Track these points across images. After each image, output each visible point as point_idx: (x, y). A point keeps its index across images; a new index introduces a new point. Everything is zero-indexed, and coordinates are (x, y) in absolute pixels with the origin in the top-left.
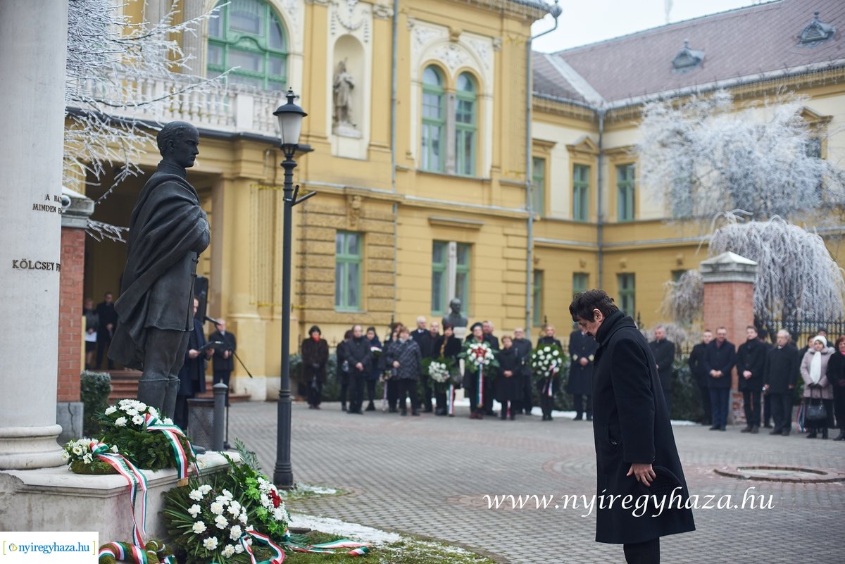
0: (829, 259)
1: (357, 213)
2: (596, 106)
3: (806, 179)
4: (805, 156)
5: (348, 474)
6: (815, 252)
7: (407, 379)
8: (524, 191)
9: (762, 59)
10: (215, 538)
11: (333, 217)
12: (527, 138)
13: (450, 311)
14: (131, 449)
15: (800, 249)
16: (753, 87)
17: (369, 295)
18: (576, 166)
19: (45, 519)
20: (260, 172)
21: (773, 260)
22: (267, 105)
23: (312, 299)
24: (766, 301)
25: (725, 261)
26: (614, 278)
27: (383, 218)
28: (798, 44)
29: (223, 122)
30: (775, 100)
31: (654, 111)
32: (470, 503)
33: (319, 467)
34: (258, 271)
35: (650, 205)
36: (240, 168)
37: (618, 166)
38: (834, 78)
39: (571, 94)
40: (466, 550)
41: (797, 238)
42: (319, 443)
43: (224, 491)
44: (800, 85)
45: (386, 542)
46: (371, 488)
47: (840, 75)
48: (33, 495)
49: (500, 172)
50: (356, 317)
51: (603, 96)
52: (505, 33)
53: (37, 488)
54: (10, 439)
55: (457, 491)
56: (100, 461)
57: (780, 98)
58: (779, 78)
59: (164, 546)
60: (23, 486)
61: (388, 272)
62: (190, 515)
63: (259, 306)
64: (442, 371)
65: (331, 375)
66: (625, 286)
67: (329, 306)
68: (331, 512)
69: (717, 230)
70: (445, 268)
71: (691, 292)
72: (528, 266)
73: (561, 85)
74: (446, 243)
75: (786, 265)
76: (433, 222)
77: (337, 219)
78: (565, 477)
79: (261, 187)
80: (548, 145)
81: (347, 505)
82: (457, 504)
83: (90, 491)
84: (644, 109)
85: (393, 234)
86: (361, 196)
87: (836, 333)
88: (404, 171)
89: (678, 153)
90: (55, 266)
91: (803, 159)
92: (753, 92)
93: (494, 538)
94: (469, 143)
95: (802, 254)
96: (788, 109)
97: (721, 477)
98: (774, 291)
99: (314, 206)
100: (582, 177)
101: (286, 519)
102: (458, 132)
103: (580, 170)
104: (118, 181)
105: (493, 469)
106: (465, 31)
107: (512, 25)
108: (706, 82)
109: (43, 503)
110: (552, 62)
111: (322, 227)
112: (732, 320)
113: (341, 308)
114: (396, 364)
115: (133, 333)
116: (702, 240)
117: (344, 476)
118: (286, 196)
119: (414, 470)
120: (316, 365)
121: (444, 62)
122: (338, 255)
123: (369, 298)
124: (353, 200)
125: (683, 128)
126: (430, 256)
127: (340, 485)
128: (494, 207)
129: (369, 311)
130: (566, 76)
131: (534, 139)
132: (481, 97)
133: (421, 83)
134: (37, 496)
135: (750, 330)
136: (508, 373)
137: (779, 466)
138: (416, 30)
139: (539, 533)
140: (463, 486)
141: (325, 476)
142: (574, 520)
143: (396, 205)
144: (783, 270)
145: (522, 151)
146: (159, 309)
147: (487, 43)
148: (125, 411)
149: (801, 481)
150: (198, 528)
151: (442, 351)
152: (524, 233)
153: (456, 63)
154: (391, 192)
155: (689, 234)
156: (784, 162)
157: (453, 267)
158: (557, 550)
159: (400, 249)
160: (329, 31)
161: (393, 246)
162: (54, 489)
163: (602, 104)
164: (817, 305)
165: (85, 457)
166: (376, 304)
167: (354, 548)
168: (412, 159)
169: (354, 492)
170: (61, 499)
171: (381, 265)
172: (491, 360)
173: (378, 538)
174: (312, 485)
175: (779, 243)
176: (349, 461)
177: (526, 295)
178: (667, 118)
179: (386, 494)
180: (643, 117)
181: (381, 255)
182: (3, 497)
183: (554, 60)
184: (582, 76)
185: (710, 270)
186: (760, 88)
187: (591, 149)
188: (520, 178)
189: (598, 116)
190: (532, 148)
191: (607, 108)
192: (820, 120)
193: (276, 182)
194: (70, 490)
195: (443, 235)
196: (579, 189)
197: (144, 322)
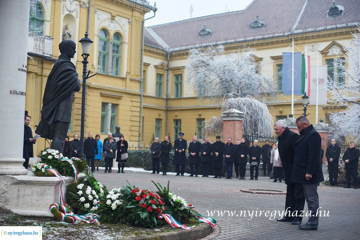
0: (269, 113)
2: (167, 50)
3: (256, 82)
4: (255, 73)
6: (263, 110)
8: (139, 83)
9: (236, 34)
10: (88, 203)
12: (141, 61)
13: (116, 131)
14: (56, 167)
15: (258, 109)
16: (232, 45)
17: (76, 125)
18: (158, 74)
19: (25, 194)
21: (247, 113)
22: (39, 41)
25: (232, 112)
26: (173, 121)
28: (250, 28)
30: (242, 50)
31: (194, 53)
37: (175, 75)
38: (264, 43)
39: (156, 44)
41: (257, 104)
43: (88, 186)
44: (251, 45)
47: (267, 41)
48: (20, 185)
49: (130, 75)
51: (169, 46)
52: (133, 17)
53: (23, 182)
54: (8, 163)
56: (48, 171)
57: (244, 50)
58: (242, 41)
59: (70, 206)
60: (16, 181)
62: (78, 195)
66: (177, 124)
69: (226, 100)
70: (107, 114)
71: (214, 125)
72: (140, 114)
73: (152, 40)
74: (107, 104)
75: (252, 115)
76: (102, 95)
78: (185, 192)
79: (37, 76)
80: (146, 65)
83: (46, 183)
84: (190, 52)
85: (86, 99)
87: (272, 142)
88: (91, 73)
89: (204, 70)
91: (254, 74)
92: (232, 47)
94: (117, 62)
95: (259, 111)
96: (247, 54)
97: (244, 193)
98: (248, 125)
100: (160, 79)
102: (113, 57)
103: (160, 76)
106: (117, 15)
107: (136, 14)
108: (213, 42)
109: (24, 188)
110: (148, 31)
112: (234, 136)
115: (50, 123)
118: (84, 75)
121: (108, 28)
123: (75, 126)
125: (205, 60)
126: (100, 109)
128: (127, 89)
129: (75, 131)
130: (154, 37)
131: (144, 63)
132: (123, 43)
133: (99, 36)
134: (22, 185)
135: (242, 139)
137: (264, 189)
138: (97, 14)
143: (87, 87)
144: (251, 117)
145: (139, 67)
146: (61, 114)
147: (127, 21)
148: (50, 153)
149: (275, 194)
150: (82, 200)
152: (139, 101)
153: (113, 28)
155: (208, 104)
156: (246, 75)
157: (110, 114)
159: (88, 106)
160: (62, 12)
161: (86, 104)
162: (30, 182)
163: (169, 49)
164: (264, 131)
165: (42, 170)
168: (94, 68)
170: (32, 186)
175: (250, 106)
178: (199, 56)
180: (189, 55)
182: (6, 186)
183: (149, 30)
184: (160, 37)
185: (226, 115)
186: (235, 45)
187: (164, 67)
188: (138, 78)
189: (168, 54)
190: (143, 66)
191: (172, 51)
192: (258, 59)
193: (43, 74)
194: (38, 182)
195: (106, 100)
196: (158, 84)
197: (54, 119)
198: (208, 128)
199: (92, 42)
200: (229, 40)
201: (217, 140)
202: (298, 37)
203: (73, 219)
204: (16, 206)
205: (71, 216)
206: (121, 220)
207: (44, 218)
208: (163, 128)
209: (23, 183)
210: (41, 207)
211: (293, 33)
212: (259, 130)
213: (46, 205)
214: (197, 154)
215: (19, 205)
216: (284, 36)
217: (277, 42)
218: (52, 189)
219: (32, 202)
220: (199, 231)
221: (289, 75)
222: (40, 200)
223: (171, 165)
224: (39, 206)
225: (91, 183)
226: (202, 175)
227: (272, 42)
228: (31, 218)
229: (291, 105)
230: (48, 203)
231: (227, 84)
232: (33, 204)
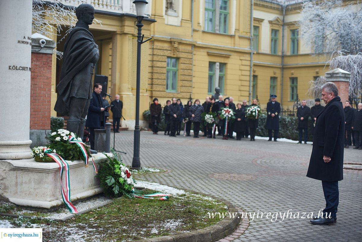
1: (176, 50)
2: (282, 4)
5: (166, 163)
7: (197, 122)
8: (249, 40)
11: (165, 51)
12: (251, 17)
13: (215, 92)
14: (62, 151)
17: (181, 85)
18: (272, 30)
19: (23, 182)
20: (133, 31)
21: (358, 72)
23: (156, 87)
24: (355, 90)
25: (336, 72)
26: (288, 79)
27: (187, 52)
29: (117, 8)
31: (307, 6)
32: (218, 177)
33: (154, 160)
34: (132, 74)
35: (305, 48)
36: (124, 29)
37: (291, 30)
40: (213, 198)
42: (155, 149)
45: (178, 194)
46: (175, 169)
48: (18, 171)
49: (239, 32)
50: (175, 95)
54: (8, 146)
55: (213, 172)
56: (47, 156)
60: (13, 167)
61: (189, 75)
63: (132, 89)
64: (211, 118)
65: (163, 120)
66: (293, 83)
67: (164, 90)
68: (156, 180)
70: (214, 74)
72: (250, 73)
74: (215, 63)
76: (209, 54)
77: (167, 52)
78: (262, 166)
79: (133, 37)
80: (261, 21)
81: (163, 177)
82: (212, 177)
83: (42, 170)
84: (303, 5)
85: (192, 59)
86: (178, 42)
88: (197, 31)
89: (318, 24)
90: (28, 69)
93: (227, 193)
94: (225, 19)
99: (157, 46)
100: (275, 35)
101: (133, 183)
102: (221, 14)
103: (274, 32)
104: (67, 33)
105: (230, 162)
109: (22, 175)
111: (161, 55)
113: (168, 91)
114: (193, 115)
115: (65, 99)
116: (326, 63)
117: (164, 164)
118: (138, 40)
119: (195, 162)
120: (156, 116)
122: (167, 68)
124: (174, 43)
125: (320, 13)
126: (207, 69)
127: (162, 168)
128: (236, 47)
129: (181, 92)
131: (254, 18)
134: (20, 172)
135: (347, 102)
136: (239, 119)
137: (357, 163)
139: (247, 191)
140: (216, 169)
141: (156, 164)
142: (264, 185)
143: (193, 46)
145: (248, 23)
148: (60, 134)
151: (211, 110)
152: (249, 59)
154: (191, 40)
155: (321, 60)
157: (218, 73)
158: (255, 199)
159: (194, 65)
161: (191, 64)
162: (26, 169)
163: (285, 3)
165: (40, 155)
166: (184, 89)
167: (162, 197)
168: (200, 26)
169: (167, 171)
170: (30, 173)
171: (186, 72)
173: (174, 192)
174: (149, 168)
176: (167, 157)
177: (249, 86)
178: (313, 9)
179: (181, 172)
180: (303, 9)
181: (186, 68)
182: (5, 172)
185: (330, 76)
187: (280, 22)
188: (248, 35)
189: (283, 8)
190: (253, 22)
191: (287, 4)
194: (34, 169)
195: (213, 59)
196: (274, 40)
197: (69, 95)
198: (314, 88)
199: (147, 3)
201: (317, 103)
204: (15, 194)
207: (41, 210)
208: (279, 87)
209: (19, 169)
210: (39, 197)
215: (17, 193)
218: (51, 177)
219: (30, 191)
220: (207, 234)
222: (37, 189)
224: (36, 195)
228: (28, 209)
230: (46, 193)
232: (31, 193)
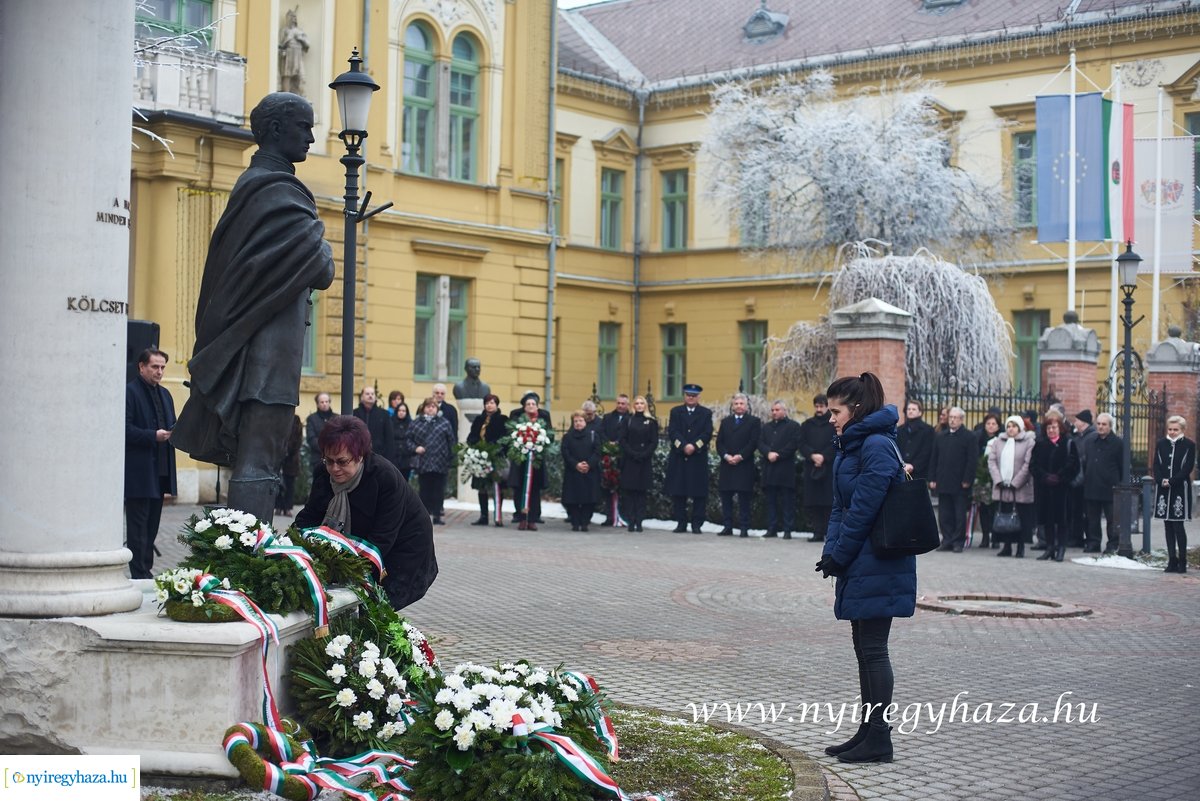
0: (993, 311)
2: (634, 87)
3: (944, 198)
4: (940, 165)
6: (975, 300)
7: (433, 472)
8: (544, 204)
9: (871, 28)
10: (369, 712)
12: (549, 129)
13: (465, 375)
14: (246, 582)
15: (955, 295)
16: (857, 68)
17: (329, 352)
18: (605, 171)
19: (133, 690)
20: (191, 170)
21: (919, 309)
22: (199, 71)
24: (911, 366)
25: (869, 310)
26: (657, 329)
28: (920, 9)
30: (895, 85)
31: (728, 97)
32: (619, 652)
35: (710, 226)
36: (163, 162)
37: (663, 173)
38: (970, 59)
39: (599, 68)
41: (952, 279)
43: (368, 644)
44: (924, 66)
46: (463, 632)
47: (979, 54)
48: (114, 655)
49: (511, 177)
51: (643, 73)
53: (123, 644)
54: (66, 570)
55: (587, 636)
56: (216, 603)
57: (902, 84)
58: (895, 55)
59: (299, 727)
60: (98, 642)
62: (330, 680)
64: (482, 462)
66: (671, 342)
69: (844, 267)
70: (433, 314)
71: (803, 353)
72: (548, 312)
73: (585, 55)
74: (435, 277)
75: (937, 317)
76: (418, 247)
78: (715, 613)
79: (192, 191)
80: (566, 140)
82: (602, 654)
83: (210, 648)
84: (716, 93)
85: (363, 263)
88: (378, 172)
89: (765, 157)
90: (124, 308)
91: (939, 170)
92: (857, 74)
94: (468, 131)
95: (958, 302)
96: (914, 98)
98: (920, 352)
100: (614, 188)
102: (453, 118)
103: (611, 177)
105: (608, 603)
108: (792, 59)
109: (128, 666)
110: (570, 22)
114: (420, 449)
115: (222, 409)
116: (823, 277)
118: (349, 207)
121: (435, 16)
123: (328, 354)
125: (767, 123)
126: (412, 297)
128: (502, 228)
129: (328, 374)
130: (591, 43)
131: (558, 133)
132: (486, 69)
133: (403, 46)
134: (119, 657)
135: (910, 406)
136: (583, 466)
137: (990, 594)
142: (781, 674)
143: (367, 222)
144: (933, 323)
145: (541, 148)
146: (262, 375)
148: (225, 526)
149: (1033, 616)
150: (344, 699)
151: (483, 433)
152: (544, 265)
153: (451, 19)
155: (780, 270)
156: (910, 174)
157: (444, 311)
159: (371, 285)
161: (362, 281)
162: (149, 645)
163: (643, 83)
164: (977, 373)
165: (193, 597)
166: (337, 365)
168: (390, 156)
169: (445, 639)
170: (158, 660)
172: (546, 446)
175: (928, 284)
178: (747, 107)
179: (492, 641)
180: (714, 105)
182: (62, 658)
183: (573, 19)
184: (613, 43)
185: (848, 322)
186: (868, 69)
187: (628, 147)
188: (539, 186)
189: (638, 101)
190: (554, 146)
191: (651, 90)
192: (951, 116)
193: (214, 185)
194: (177, 646)
195: (431, 266)
196: (608, 204)
197: (238, 393)
198: (782, 360)
199: (376, 88)
200: (849, 50)
201: (819, 409)
202: (1089, 37)
203: (312, 785)
204: (99, 733)
205: (304, 773)
206: (491, 789)
207: (204, 782)
208: (625, 354)
209: (122, 647)
210: (192, 739)
211: (1070, 23)
212: (961, 371)
213: (211, 730)
214: (748, 459)
215: (109, 729)
216: (1040, 35)
217: (1016, 57)
218: (233, 670)
219: (158, 720)
221: (1058, 172)
222: (186, 712)
223: (658, 496)
224: (183, 734)
225: (379, 627)
226: (764, 532)
227: (996, 56)
228: (155, 781)
229: (1065, 273)
230: (218, 724)
231: (846, 205)
232: (162, 727)
